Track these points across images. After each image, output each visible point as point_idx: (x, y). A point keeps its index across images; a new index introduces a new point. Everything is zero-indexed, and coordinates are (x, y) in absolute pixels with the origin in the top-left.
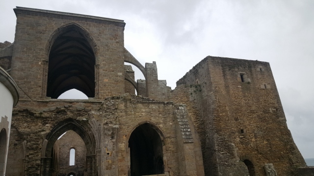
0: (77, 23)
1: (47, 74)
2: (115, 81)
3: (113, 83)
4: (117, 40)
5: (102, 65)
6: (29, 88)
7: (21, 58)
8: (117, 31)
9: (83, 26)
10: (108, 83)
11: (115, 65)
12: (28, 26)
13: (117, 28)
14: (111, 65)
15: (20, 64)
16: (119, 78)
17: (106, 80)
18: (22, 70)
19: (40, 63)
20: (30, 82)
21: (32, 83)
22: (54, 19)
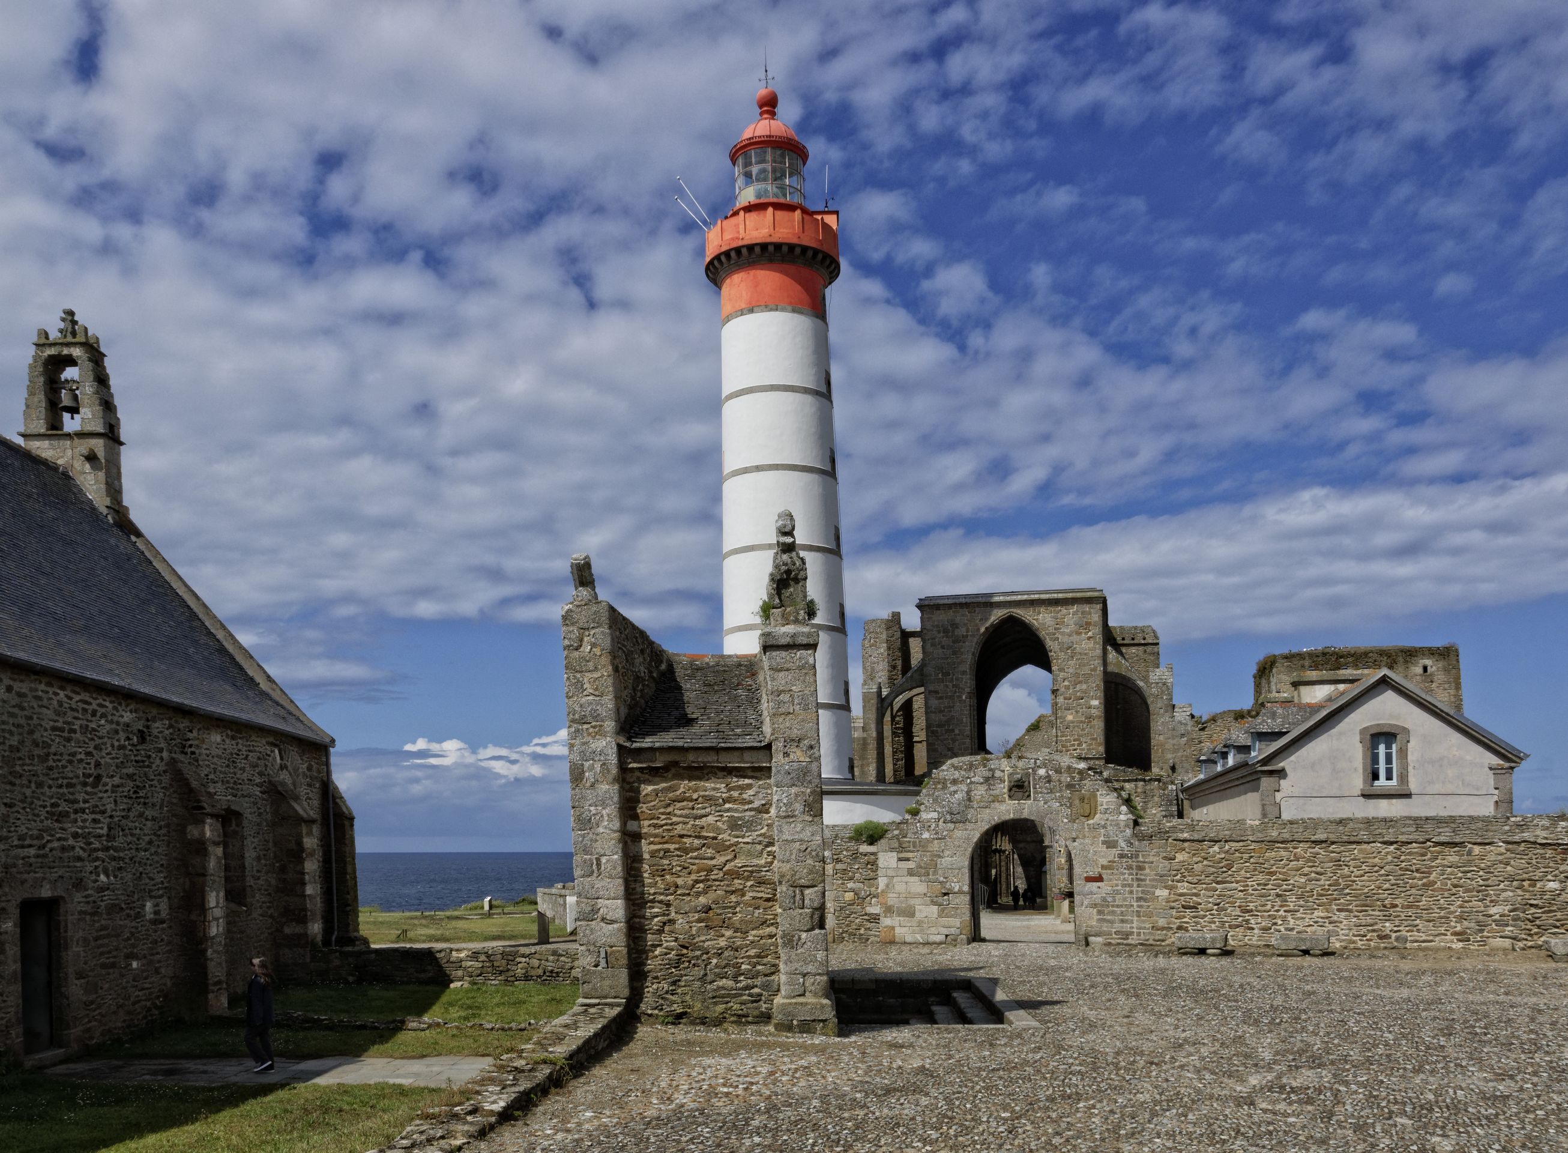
0: (1019, 612)
1: (975, 713)
2: (1086, 718)
3: (1081, 722)
4: (1090, 634)
5: (1063, 690)
6: (954, 741)
7: (936, 692)
8: (1090, 613)
9: (1028, 615)
10: (1073, 722)
11: (1084, 687)
12: (939, 632)
13: (1090, 608)
14: (1078, 687)
15: (936, 702)
16: (1093, 711)
17: (1070, 718)
18: (941, 711)
19: (964, 697)
20: (953, 731)
21: (957, 732)
22: (977, 609)
